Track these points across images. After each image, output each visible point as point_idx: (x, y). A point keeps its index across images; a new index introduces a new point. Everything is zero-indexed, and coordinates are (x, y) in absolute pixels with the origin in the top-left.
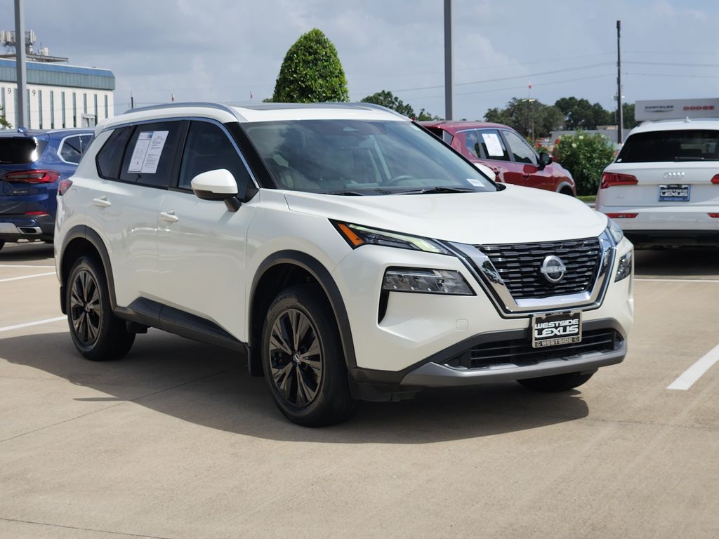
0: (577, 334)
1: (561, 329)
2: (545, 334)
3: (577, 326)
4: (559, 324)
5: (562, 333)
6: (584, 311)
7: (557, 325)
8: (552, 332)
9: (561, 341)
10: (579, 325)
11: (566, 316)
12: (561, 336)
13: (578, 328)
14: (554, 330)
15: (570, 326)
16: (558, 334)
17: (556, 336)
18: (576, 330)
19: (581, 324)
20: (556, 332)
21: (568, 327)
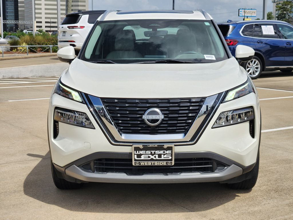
0: (171, 160)
1: (157, 156)
2: (143, 157)
3: (170, 155)
4: (155, 153)
5: (157, 158)
6: (175, 146)
7: (153, 153)
8: (149, 157)
9: (156, 163)
10: (172, 154)
11: (160, 148)
12: (157, 160)
13: (172, 156)
14: (150, 156)
15: (164, 155)
16: (154, 158)
17: (152, 160)
18: (170, 158)
19: (173, 154)
20: (152, 157)
21: (162, 155)
